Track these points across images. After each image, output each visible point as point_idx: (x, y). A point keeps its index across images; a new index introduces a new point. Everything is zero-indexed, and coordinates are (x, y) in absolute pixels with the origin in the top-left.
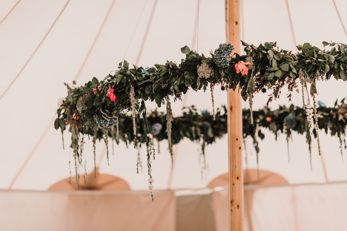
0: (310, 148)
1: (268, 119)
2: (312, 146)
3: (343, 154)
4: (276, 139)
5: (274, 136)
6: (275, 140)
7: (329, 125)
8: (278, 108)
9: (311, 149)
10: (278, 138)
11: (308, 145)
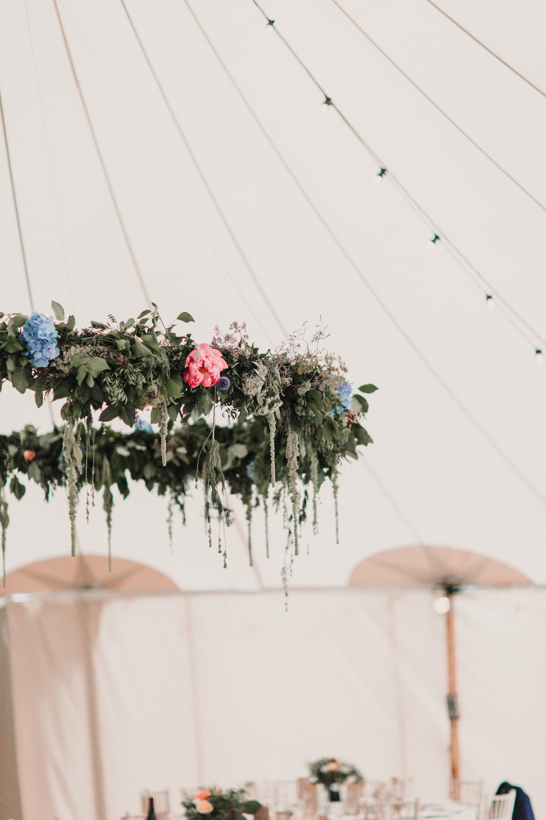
0: (109, 519)
1: (27, 454)
2: (113, 516)
3: (173, 535)
4: (47, 497)
5: (42, 492)
6: (46, 501)
7: (149, 472)
8: (51, 429)
9: (112, 523)
10: (50, 495)
11: (105, 514)
